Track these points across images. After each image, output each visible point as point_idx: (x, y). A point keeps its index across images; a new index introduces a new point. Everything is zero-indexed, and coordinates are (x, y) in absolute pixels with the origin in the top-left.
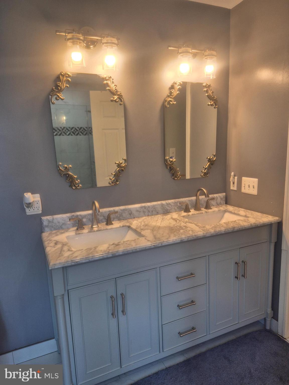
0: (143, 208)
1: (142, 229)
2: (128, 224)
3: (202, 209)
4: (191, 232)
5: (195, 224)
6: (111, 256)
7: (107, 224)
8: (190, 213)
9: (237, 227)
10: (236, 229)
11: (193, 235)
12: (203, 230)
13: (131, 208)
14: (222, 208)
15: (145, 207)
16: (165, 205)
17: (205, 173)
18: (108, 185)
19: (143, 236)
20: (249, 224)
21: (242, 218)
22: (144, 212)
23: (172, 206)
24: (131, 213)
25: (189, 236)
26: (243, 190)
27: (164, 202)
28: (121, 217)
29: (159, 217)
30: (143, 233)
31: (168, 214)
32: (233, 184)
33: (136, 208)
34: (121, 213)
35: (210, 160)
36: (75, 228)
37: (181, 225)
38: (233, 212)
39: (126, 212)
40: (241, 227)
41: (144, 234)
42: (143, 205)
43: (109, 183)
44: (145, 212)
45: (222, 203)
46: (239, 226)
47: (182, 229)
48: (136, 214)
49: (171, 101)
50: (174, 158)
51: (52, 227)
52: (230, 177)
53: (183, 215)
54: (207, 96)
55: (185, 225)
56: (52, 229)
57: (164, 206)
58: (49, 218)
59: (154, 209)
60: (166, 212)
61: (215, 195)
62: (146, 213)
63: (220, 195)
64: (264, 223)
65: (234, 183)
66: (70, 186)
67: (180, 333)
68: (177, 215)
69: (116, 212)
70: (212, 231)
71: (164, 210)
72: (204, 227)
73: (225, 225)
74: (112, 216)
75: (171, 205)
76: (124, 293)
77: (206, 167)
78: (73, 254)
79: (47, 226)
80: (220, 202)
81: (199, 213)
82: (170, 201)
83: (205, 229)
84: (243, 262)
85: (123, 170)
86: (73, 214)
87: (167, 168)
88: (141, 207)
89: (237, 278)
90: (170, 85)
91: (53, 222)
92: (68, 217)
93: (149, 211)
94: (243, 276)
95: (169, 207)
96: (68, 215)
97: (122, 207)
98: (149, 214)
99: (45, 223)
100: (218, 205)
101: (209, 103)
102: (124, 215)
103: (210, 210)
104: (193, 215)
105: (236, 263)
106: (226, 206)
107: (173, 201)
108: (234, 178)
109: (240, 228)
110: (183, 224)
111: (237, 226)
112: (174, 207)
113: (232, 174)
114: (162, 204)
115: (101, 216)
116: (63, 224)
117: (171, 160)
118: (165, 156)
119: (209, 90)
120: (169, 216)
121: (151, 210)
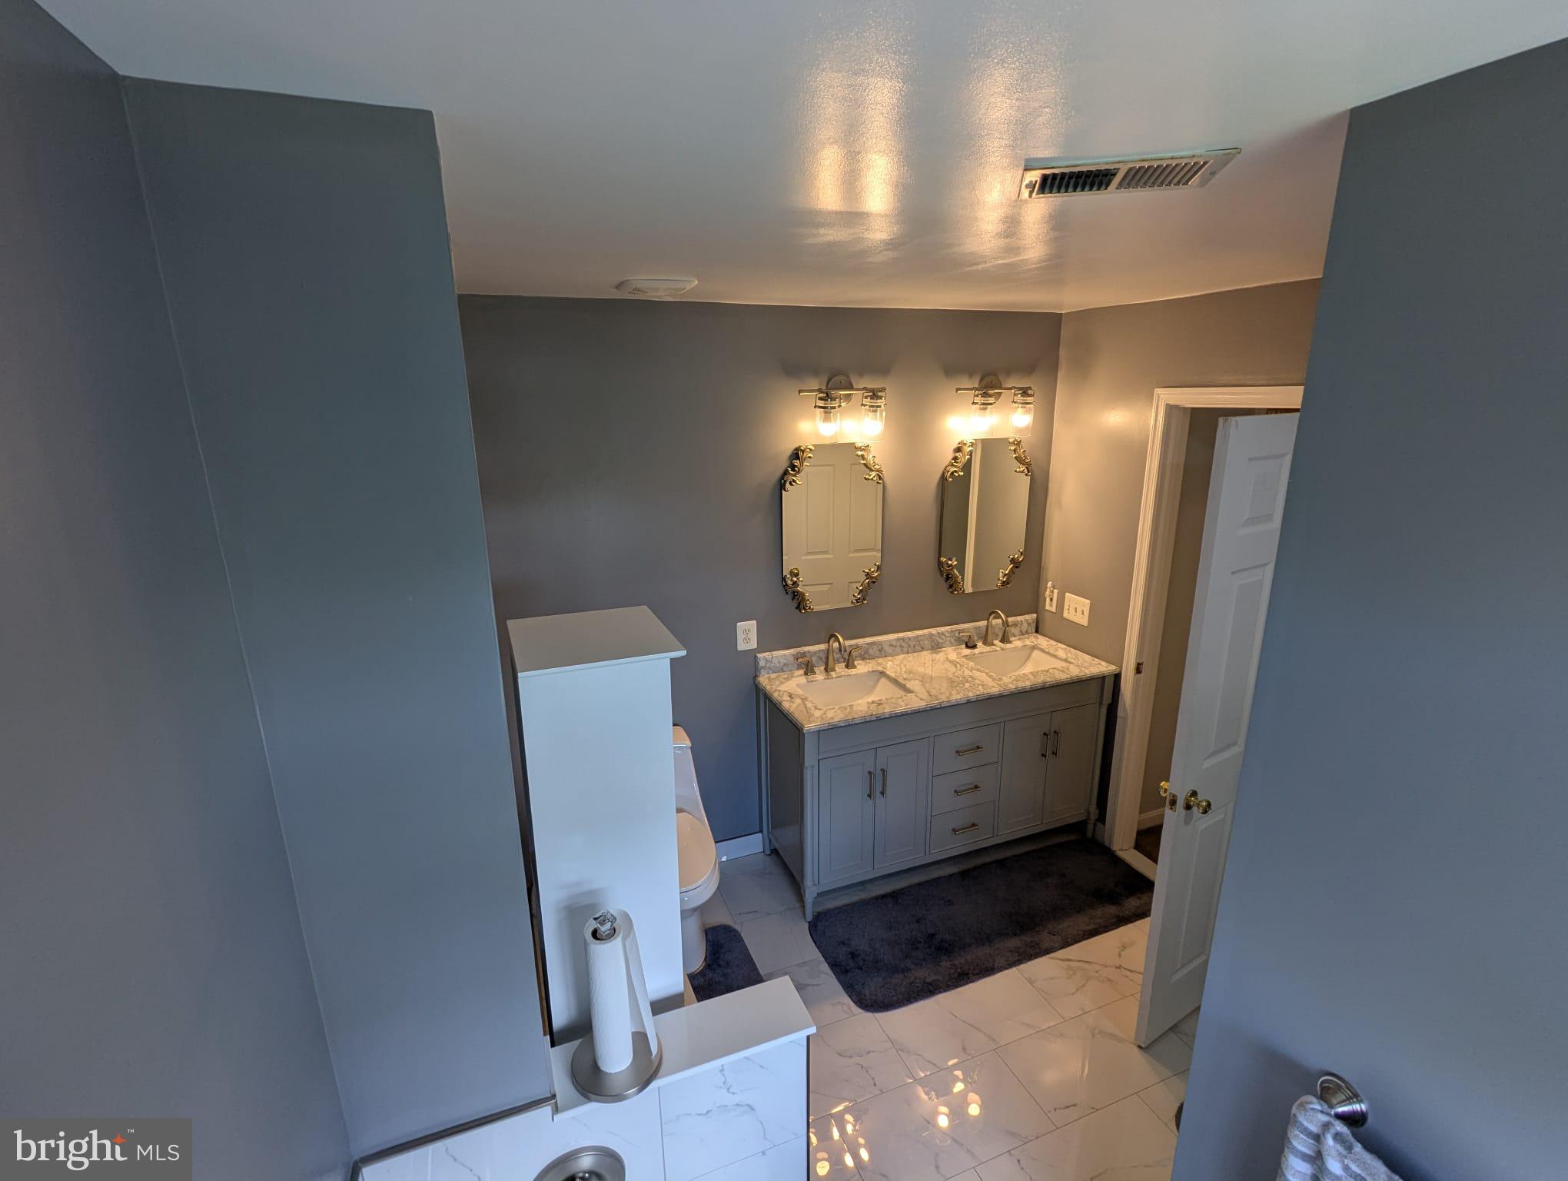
0: (901, 641)
1: (905, 679)
2: (880, 668)
3: (996, 642)
4: (981, 688)
5: (986, 673)
6: (875, 719)
7: (847, 667)
8: (976, 651)
11: (985, 692)
12: (998, 684)
13: (881, 641)
14: (1029, 641)
15: (903, 639)
16: (935, 635)
17: (1004, 582)
18: (849, 605)
19: (910, 691)
20: (1069, 677)
21: (1060, 664)
23: (946, 638)
24: (882, 648)
26: (1066, 615)
27: (933, 631)
28: (866, 656)
29: (926, 655)
30: (909, 685)
31: (940, 650)
33: (890, 641)
35: (1013, 561)
36: (802, 672)
37: (966, 674)
38: (1047, 650)
39: (874, 647)
41: (912, 688)
42: (901, 635)
43: (852, 602)
44: (903, 647)
45: (1030, 631)
47: (967, 682)
48: (890, 650)
49: (956, 471)
50: (954, 559)
51: (771, 669)
52: (1046, 590)
53: (965, 654)
54: (1016, 457)
55: (971, 674)
56: (771, 671)
57: (934, 637)
58: (767, 655)
60: (936, 647)
61: (1019, 618)
62: (905, 649)
63: (1027, 617)
64: (1092, 675)
65: (1051, 600)
66: (796, 608)
67: (954, 830)
68: (955, 653)
69: (858, 647)
70: (1012, 687)
71: (933, 645)
72: (1000, 680)
73: (1031, 677)
74: (854, 654)
75: (945, 635)
76: (885, 768)
77: (1006, 572)
78: (825, 714)
79: (763, 668)
80: (1027, 631)
81: (990, 651)
82: (944, 629)
83: (1002, 682)
84: (1055, 732)
85: (874, 582)
86: (799, 649)
87: (942, 575)
88: (898, 640)
89: (1045, 756)
90: (955, 446)
91: (771, 662)
92: (793, 655)
93: (909, 646)
94: (1055, 753)
95: (941, 638)
96: (792, 651)
97: (869, 640)
98: (910, 649)
99: (762, 663)
100: (1023, 634)
101: (1018, 470)
102: (871, 652)
103: (1009, 646)
104: (980, 653)
105: (1045, 734)
106: (1036, 637)
107: (948, 628)
108: (1053, 592)
110: (967, 673)
111: (1049, 679)
112: (949, 639)
113: (1050, 584)
114: (931, 634)
116: (785, 665)
117: (950, 562)
118: (939, 557)
119: (1018, 448)
120: (941, 656)
121: (912, 643)
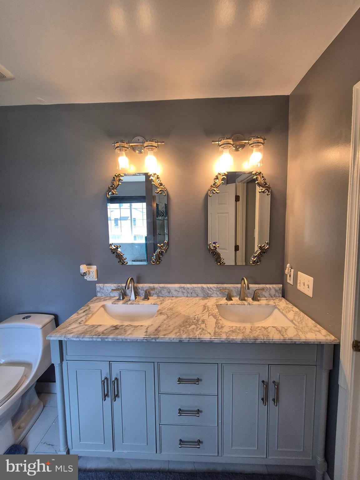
0: (182, 289)
2: (159, 303)
3: (249, 299)
5: (217, 320)
9: (262, 339)
10: (258, 341)
13: (170, 287)
15: (184, 288)
16: (205, 289)
17: (255, 261)
22: (183, 293)
23: (213, 291)
24: (170, 292)
25: (190, 337)
26: (298, 287)
27: (205, 286)
28: (160, 294)
31: (208, 298)
32: (290, 277)
33: (175, 288)
34: (160, 290)
35: (261, 248)
38: (282, 312)
39: (164, 290)
40: (267, 340)
42: (183, 285)
45: (278, 296)
46: (265, 338)
48: (175, 293)
49: (215, 190)
52: (286, 269)
58: (101, 285)
59: (194, 291)
60: (207, 296)
62: (185, 294)
63: (274, 286)
64: (307, 341)
66: (118, 262)
69: (154, 289)
71: (204, 294)
74: (152, 292)
75: (212, 289)
77: (256, 255)
79: (99, 291)
80: (275, 294)
81: (240, 304)
82: (211, 285)
86: (119, 285)
87: (209, 253)
88: (181, 288)
90: (214, 176)
91: (103, 289)
92: (116, 287)
93: (188, 292)
94: (274, 401)
95: (210, 291)
97: (161, 285)
98: (189, 295)
99: (98, 289)
100: (271, 297)
101: (261, 190)
102: (163, 293)
104: (231, 305)
107: (215, 285)
108: (290, 270)
109: (264, 340)
112: (216, 292)
113: (288, 265)
114: (203, 287)
115: (142, 290)
117: (214, 245)
118: (207, 242)
119: (259, 177)
120: (204, 302)
121: (190, 291)
